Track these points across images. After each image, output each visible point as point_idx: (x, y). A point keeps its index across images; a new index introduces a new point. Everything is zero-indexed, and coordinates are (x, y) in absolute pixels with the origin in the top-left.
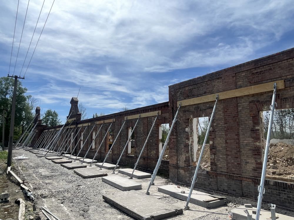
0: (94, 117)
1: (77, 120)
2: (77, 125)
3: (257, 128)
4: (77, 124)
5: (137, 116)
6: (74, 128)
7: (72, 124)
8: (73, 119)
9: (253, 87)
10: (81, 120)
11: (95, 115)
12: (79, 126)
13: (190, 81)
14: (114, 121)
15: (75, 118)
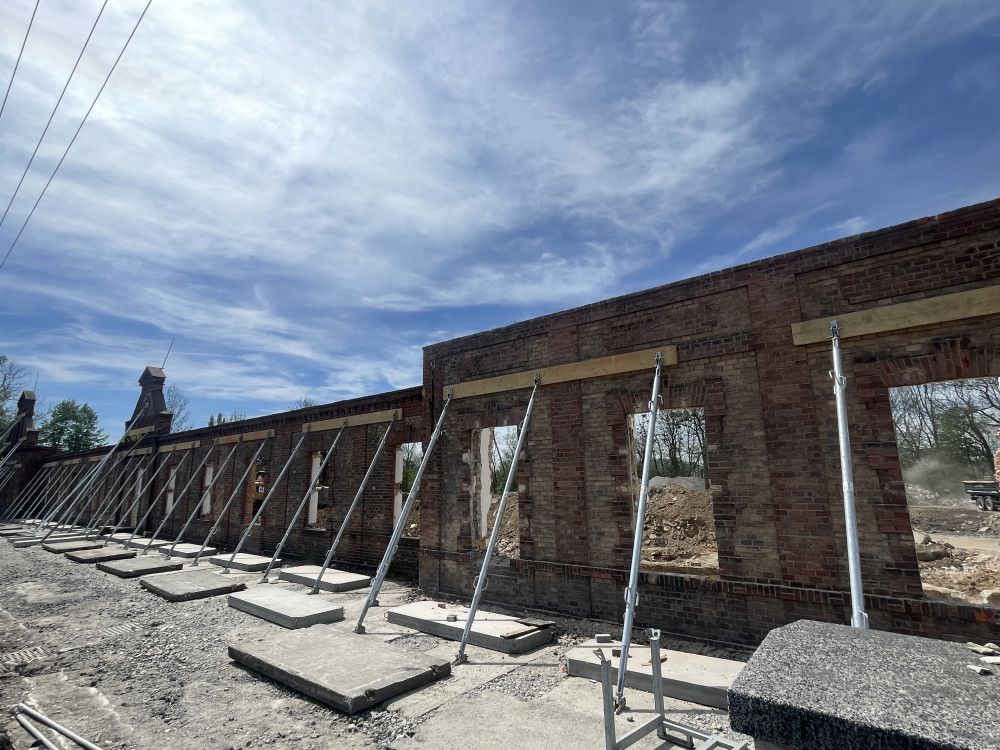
0: (211, 423)
1: (159, 432)
2: (158, 447)
3: (622, 452)
4: (158, 443)
5: (337, 423)
6: (148, 455)
7: (143, 444)
8: (146, 430)
9: (613, 357)
10: (172, 432)
11: (216, 418)
12: (164, 449)
13: (475, 337)
14: (273, 435)
15: (153, 427)
